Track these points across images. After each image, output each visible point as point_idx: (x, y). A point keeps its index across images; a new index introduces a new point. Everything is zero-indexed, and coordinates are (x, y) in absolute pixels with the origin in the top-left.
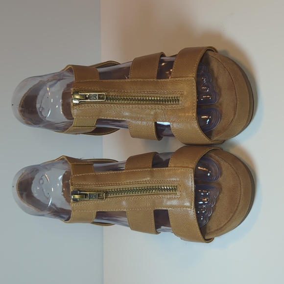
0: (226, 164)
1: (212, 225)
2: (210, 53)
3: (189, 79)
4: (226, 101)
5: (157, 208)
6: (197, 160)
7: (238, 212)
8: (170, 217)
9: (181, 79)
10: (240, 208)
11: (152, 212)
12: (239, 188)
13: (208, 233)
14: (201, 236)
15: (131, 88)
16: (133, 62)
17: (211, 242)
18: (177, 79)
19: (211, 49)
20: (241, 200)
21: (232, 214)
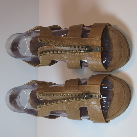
0: (116, 82)
1: (110, 113)
2: (108, 26)
3: (98, 39)
4: (115, 51)
5: (81, 107)
6: (101, 81)
7: (123, 105)
8: (88, 110)
9: (93, 39)
10: (124, 103)
11: (79, 108)
12: (124, 93)
13: (107, 118)
14: (104, 119)
15: (68, 41)
16: (69, 28)
17: (108, 122)
18: (91, 39)
19: (109, 25)
20: (125, 99)
21: (120, 107)
